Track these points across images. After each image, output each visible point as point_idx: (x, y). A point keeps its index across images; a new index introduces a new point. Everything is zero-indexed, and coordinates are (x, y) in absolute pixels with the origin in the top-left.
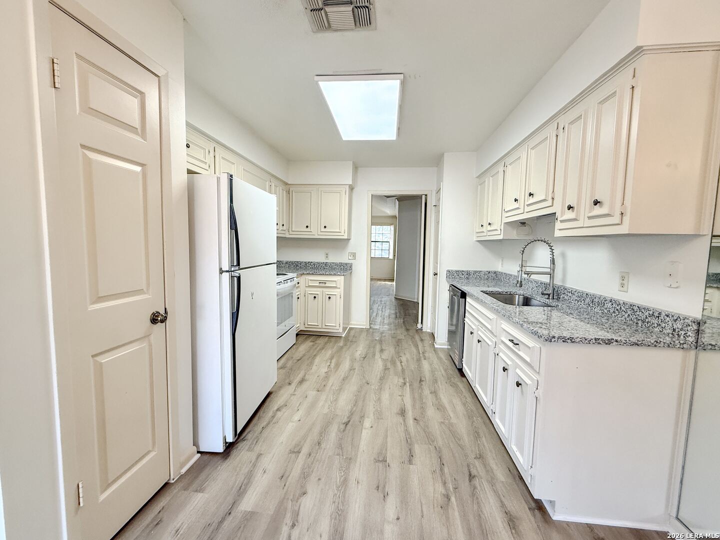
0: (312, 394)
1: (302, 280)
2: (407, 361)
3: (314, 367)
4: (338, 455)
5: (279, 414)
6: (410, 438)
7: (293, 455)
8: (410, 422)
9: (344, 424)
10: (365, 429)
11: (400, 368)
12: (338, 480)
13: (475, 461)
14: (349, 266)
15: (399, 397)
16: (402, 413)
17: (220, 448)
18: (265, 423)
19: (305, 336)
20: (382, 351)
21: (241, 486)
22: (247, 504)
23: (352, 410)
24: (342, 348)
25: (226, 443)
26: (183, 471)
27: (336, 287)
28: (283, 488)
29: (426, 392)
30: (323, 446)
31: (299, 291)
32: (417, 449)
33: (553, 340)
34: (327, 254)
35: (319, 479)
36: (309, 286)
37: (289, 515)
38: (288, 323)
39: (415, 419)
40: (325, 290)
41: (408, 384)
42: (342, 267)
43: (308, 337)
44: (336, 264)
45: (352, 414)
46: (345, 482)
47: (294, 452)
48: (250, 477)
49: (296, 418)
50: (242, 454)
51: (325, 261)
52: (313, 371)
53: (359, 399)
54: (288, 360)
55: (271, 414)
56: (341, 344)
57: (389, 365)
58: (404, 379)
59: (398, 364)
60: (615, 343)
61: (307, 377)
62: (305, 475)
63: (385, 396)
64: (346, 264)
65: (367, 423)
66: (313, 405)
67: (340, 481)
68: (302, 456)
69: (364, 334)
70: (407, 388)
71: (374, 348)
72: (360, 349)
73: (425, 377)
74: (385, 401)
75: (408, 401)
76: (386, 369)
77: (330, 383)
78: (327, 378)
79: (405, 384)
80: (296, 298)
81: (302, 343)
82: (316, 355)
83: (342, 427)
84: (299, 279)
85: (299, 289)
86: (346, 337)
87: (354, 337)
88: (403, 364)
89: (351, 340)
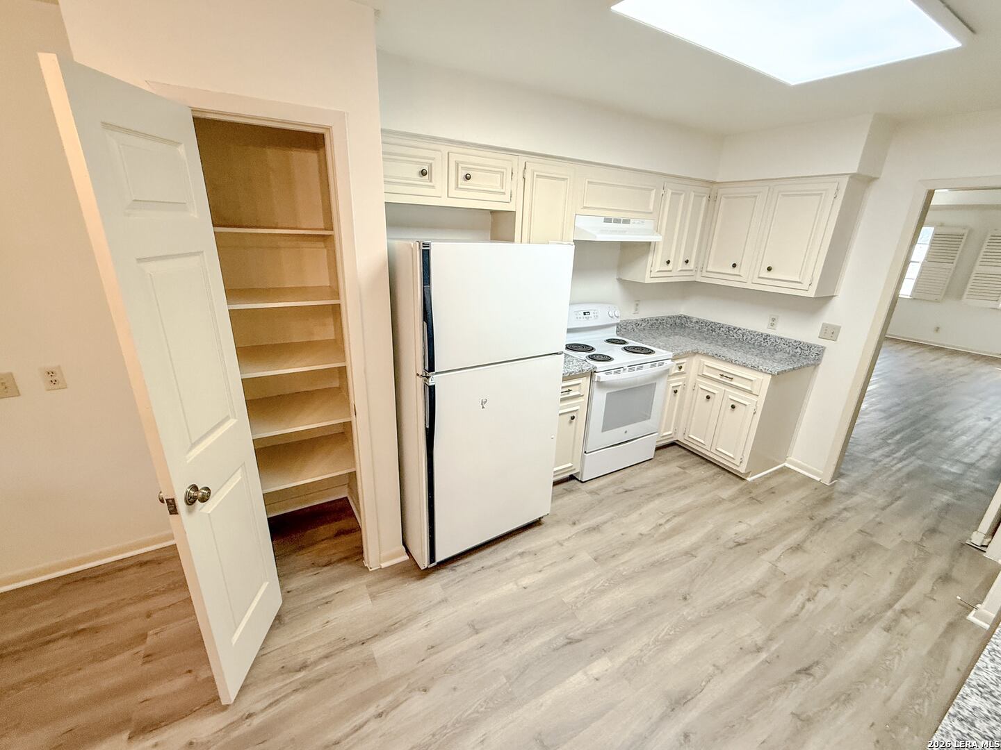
0: (585, 557)
1: (694, 365)
2: (829, 606)
3: (634, 516)
4: (508, 678)
5: (518, 560)
7: (468, 631)
9: (569, 639)
10: (585, 673)
11: (792, 608)
12: (469, 712)
14: (815, 351)
15: (711, 668)
16: (680, 701)
17: (422, 566)
18: (490, 563)
19: (683, 453)
20: (797, 548)
21: (396, 623)
22: (379, 649)
23: (602, 626)
24: (720, 501)
26: (384, 565)
27: (750, 392)
28: (419, 662)
29: (788, 703)
30: (507, 648)
31: (684, 380)
34: (774, 320)
35: (455, 689)
36: (704, 376)
37: (390, 698)
38: (633, 429)
39: (686, 736)
40: (729, 390)
41: (764, 656)
42: (799, 350)
43: (685, 456)
44: (787, 342)
45: (597, 631)
46: (472, 723)
47: (473, 627)
49: (525, 582)
50: (435, 586)
51: (765, 332)
54: (613, 483)
55: (508, 554)
56: (726, 493)
57: (776, 586)
58: (770, 639)
59: (800, 598)
62: (448, 669)
63: (687, 645)
64: (809, 346)
65: (600, 667)
66: (562, 578)
67: (469, 715)
68: (474, 640)
69: (796, 496)
70: (752, 663)
71: (788, 532)
72: (753, 521)
73: (827, 670)
74: (674, 655)
75: (719, 689)
76: (757, 593)
77: (626, 557)
78: (632, 545)
79: (759, 650)
80: (670, 391)
81: (666, 462)
82: (659, 495)
83: (561, 641)
84: (685, 360)
85: (683, 377)
86: (754, 484)
87: (772, 491)
88: (809, 606)
89: (755, 495)
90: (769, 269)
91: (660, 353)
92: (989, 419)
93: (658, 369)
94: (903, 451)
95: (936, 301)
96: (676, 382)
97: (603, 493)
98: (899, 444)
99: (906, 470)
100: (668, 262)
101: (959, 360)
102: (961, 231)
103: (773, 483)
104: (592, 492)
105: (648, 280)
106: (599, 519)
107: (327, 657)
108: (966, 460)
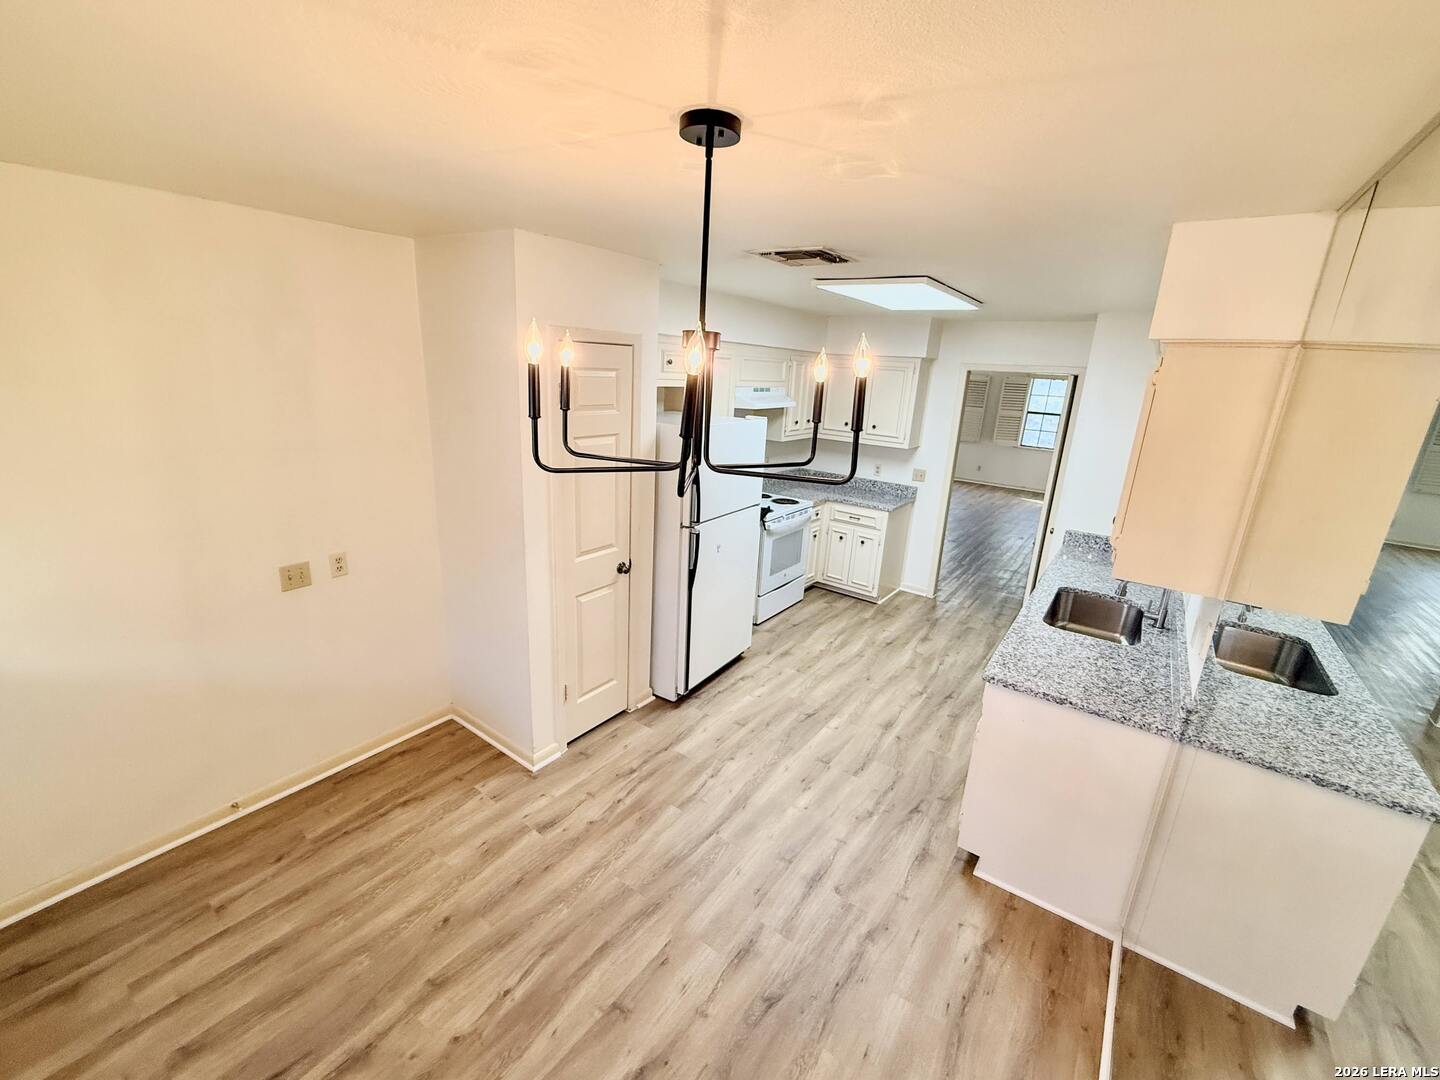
0: (790, 671)
1: (827, 510)
2: (952, 666)
3: (810, 641)
4: (782, 741)
5: (741, 683)
6: (874, 753)
7: (736, 726)
8: (890, 738)
9: (807, 715)
10: (828, 727)
11: (932, 670)
13: (936, 802)
14: (911, 491)
15: (898, 708)
16: (888, 726)
17: (673, 698)
18: (721, 689)
19: (824, 591)
20: (925, 639)
21: (681, 734)
22: (682, 748)
23: (825, 704)
24: (866, 620)
25: (679, 695)
26: (640, 706)
27: (874, 528)
28: (716, 748)
29: (946, 711)
30: (770, 728)
31: (820, 526)
32: (874, 767)
33: (992, 681)
34: (878, 468)
35: (752, 753)
36: (835, 520)
37: (711, 768)
38: (791, 572)
40: (857, 528)
41: (925, 696)
42: (899, 491)
43: (826, 594)
44: (890, 485)
45: (823, 707)
46: (774, 765)
47: (739, 724)
48: (690, 730)
49: (757, 693)
50: (690, 710)
51: (874, 478)
52: (804, 645)
53: (843, 695)
54: (781, 622)
55: (733, 680)
56: (868, 614)
57: (919, 662)
58: (925, 687)
59: (936, 663)
60: (1068, 705)
61: (792, 651)
62: (739, 746)
63: (881, 701)
64: (907, 488)
65: (834, 723)
66: (782, 686)
67: (770, 762)
68: (744, 731)
69: (916, 606)
70: (919, 701)
71: (915, 633)
72: (893, 629)
73: (960, 694)
74: (876, 706)
75: (906, 716)
76: (911, 666)
77: (819, 665)
78: (818, 658)
79: (922, 694)
80: (812, 536)
81: (813, 601)
82: (821, 624)
83: (803, 717)
84: (819, 508)
85: (818, 523)
86: (884, 605)
87: (897, 608)
88: (941, 667)
89: (887, 612)
90: (874, 427)
91: (804, 503)
92: (1022, 538)
93: (805, 516)
94: (973, 569)
95: (975, 442)
96: (815, 527)
97: (778, 630)
98: (970, 565)
99: (977, 581)
100: (797, 422)
101: (999, 495)
102: (985, 379)
103: (896, 603)
104: (768, 631)
105: (784, 439)
106: (786, 647)
107: (645, 762)
108: (1012, 569)
